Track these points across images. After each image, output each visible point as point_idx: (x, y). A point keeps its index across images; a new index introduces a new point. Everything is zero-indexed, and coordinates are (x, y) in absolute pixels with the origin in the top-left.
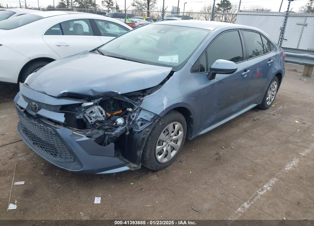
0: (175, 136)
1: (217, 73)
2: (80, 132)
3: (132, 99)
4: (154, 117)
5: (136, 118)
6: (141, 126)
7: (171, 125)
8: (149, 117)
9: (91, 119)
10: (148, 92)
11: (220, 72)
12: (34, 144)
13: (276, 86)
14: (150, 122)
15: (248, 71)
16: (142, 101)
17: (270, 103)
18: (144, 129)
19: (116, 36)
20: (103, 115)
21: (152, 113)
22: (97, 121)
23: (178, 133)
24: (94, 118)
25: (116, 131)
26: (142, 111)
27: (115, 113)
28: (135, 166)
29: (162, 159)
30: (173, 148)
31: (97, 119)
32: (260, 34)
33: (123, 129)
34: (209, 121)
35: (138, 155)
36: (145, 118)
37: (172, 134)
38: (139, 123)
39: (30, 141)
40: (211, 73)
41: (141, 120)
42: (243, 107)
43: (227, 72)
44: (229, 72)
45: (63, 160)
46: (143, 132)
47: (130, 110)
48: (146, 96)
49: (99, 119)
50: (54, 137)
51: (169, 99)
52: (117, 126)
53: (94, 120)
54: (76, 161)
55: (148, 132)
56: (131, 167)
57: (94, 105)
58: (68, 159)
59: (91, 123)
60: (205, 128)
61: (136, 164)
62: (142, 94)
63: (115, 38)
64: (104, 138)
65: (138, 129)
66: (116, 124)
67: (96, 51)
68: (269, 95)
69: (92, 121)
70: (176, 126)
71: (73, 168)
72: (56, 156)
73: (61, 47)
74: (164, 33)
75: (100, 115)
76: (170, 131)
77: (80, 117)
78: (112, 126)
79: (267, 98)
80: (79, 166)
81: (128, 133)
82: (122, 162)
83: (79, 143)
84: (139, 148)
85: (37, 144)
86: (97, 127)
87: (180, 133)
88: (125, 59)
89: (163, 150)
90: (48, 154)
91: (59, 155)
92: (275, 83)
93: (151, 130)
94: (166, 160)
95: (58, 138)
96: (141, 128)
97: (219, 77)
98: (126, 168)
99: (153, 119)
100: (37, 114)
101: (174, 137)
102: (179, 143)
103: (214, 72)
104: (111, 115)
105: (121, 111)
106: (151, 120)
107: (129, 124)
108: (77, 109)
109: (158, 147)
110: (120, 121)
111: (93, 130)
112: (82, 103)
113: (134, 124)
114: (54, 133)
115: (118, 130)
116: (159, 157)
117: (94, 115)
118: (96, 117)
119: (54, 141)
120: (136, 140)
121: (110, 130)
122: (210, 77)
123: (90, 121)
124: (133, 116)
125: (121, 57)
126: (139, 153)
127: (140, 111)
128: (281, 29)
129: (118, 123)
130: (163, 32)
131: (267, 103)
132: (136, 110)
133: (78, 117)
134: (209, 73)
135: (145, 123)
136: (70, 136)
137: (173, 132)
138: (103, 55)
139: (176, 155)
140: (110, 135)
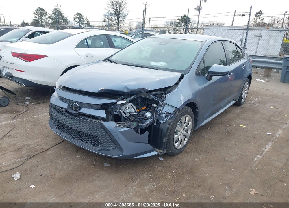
0: (187, 126)
1: (214, 75)
2: (120, 124)
3: (157, 97)
4: (175, 110)
5: (162, 111)
6: (165, 118)
7: (184, 117)
8: (171, 110)
9: (125, 114)
10: (168, 90)
11: (216, 74)
12: (73, 138)
13: (247, 86)
14: (172, 114)
15: (232, 74)
16: (165, 97)
17: (244, 100)
18: (168, 120)
19: (122, 48)
20: (135, 110)
21: (173, 107)
22: (131, 116)
23: (188, 124)
24: (127, 113)
25: (147, 123)
26: (165, 106)
27: (142, 109)
28: (161, 151)
29: (178, 146)
30: (185, 137)
31: (130, 114)
32: (235, 45)
33: (151, 121)
34: (207, 115)
35: (164, 141)
36: (168, 111)
37: (184, 125)
38: (164, 115)
39: (68, 136)
40: (209, 75)
41: (165, 113)
42: (228, 103)
43: (222, 74)
44: (223, 74)
45: (105, 148)
46: (168, 123)
47: (155, 105)
48: (167, 94)
49: (132, 114)
50: (99, 129)
51: (184, 96)
52: (146, 119)
53: (127, 115)
54: (117, 148)
55: (171, 122)
56: (158, 152)
57: (127, 102)
58: (110, 147)
59: (126, 117)
60: (204, 120)
61: (162, 150)
62: (164, 93)
63: (121, 49)
64: (138, 129)
65: (163, 120)
66: (145, 117)
67: (107, 60)
68: (243, 94)
69: (126, 115)
70: (187, 118)
71: (115, 154)
72: (98, 146)
73: (88, 57)
74: (164, 45)
75: (133, 110)
76: (183, 123)
77: (117, 113)
78: (142, 119)
79: (242, 96)
80: (120, 152)
81: (155, 124)
82: (153, 148)
83: (122, 132)
84: (165, 135)
85: (76, 138)
86: (131, 120)
87: (190, 123)
88: (139, 67)
89: (178, 139)
90: (89, 145)
91: (101, 145)
92: (247, 83)
93: (173, 121)
94: (180, 147)
95: (103, 129)
96: (165, 120)
97: (215, 78)
98: (154, 153)
99: (175, 112)
100: (79, 112)
101: (186, 128)
102: (189, 132)
103: (211, 74)
104: (140, 110)
105: (145, 107)
106: (173, 113)
107: (156, 116)
108: (112, 106)
109: (175, 136)
110: (148, 114)
111: (128, 122)
112: (117, 102)
113: (160, 116)
114: (100, 126)
115: (148, 122)
116: (176, 145)
117: (128, 111)
118: (129, 112)
119: (98, 133)
120: (162, 130)
121: (141, 122)
122: (208, 78)
123: (125, 116)
124: (160, 110)
125: (134, 65)
126: (165, 140)
127: (164, 105)
128: (241, 40)
129: (147, 116)
130: (164, 43)
131: (242, 100)
132: (161, 105)
133: (115, 113)
134: (207, 75)
135: (168, 116)
136: (115, 127)
137: (185, 123)
138: (116, 63)
139: (188, 142)
140: (142, 126)
